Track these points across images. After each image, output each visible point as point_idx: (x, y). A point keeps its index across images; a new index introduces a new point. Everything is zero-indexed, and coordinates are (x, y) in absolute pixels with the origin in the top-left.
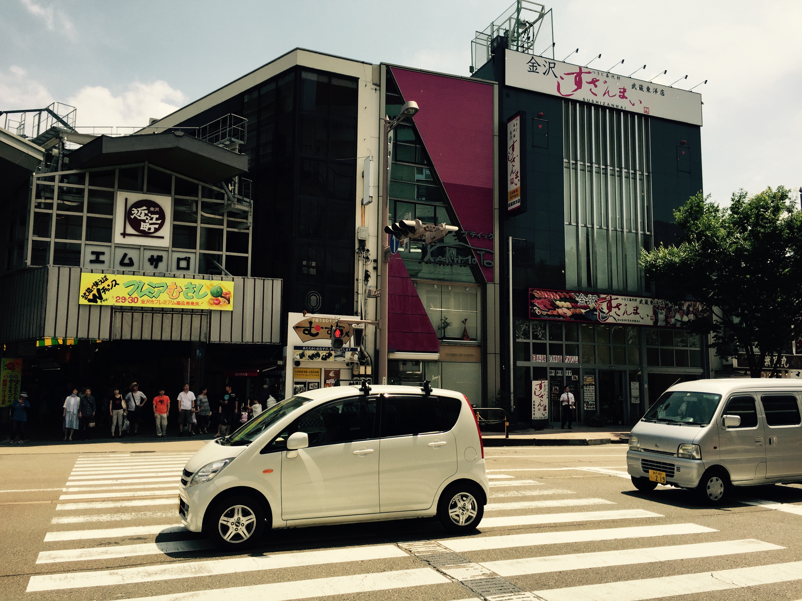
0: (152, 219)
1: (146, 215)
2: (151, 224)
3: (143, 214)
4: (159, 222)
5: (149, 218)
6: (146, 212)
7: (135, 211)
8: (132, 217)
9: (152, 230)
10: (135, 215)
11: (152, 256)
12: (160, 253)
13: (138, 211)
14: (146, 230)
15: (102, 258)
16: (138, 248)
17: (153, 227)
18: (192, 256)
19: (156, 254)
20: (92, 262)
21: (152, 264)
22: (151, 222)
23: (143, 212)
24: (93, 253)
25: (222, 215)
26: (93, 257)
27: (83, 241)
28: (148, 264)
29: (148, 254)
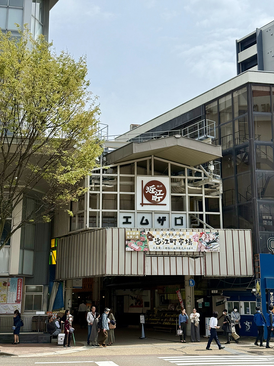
0: (158, 193)
1: (155, 190)
2: (158, 196)
3: (153, 190)
4: (163, 194)
5: (157, 192)
6: (155, 188)
7: (148, 188)
8: (147, 192)
9: (159, 200)
10: (148, 191)
11: (160, 218)
12: (164, 215)
13: (150, 188)
14: (155, 200)
15: (129, 220)
16: (151, 213)
17: (159, 198)
18: (184, 216)
19: (162, 216)
20: (124, 223)
21: (159, 223)
22: (158, 195)
23: (153, 188)
24: (124, 217)
25: (201, 187)
26: (125, 220)
27: (118, 210)
28: (158, 222)
29: (157, 216)
